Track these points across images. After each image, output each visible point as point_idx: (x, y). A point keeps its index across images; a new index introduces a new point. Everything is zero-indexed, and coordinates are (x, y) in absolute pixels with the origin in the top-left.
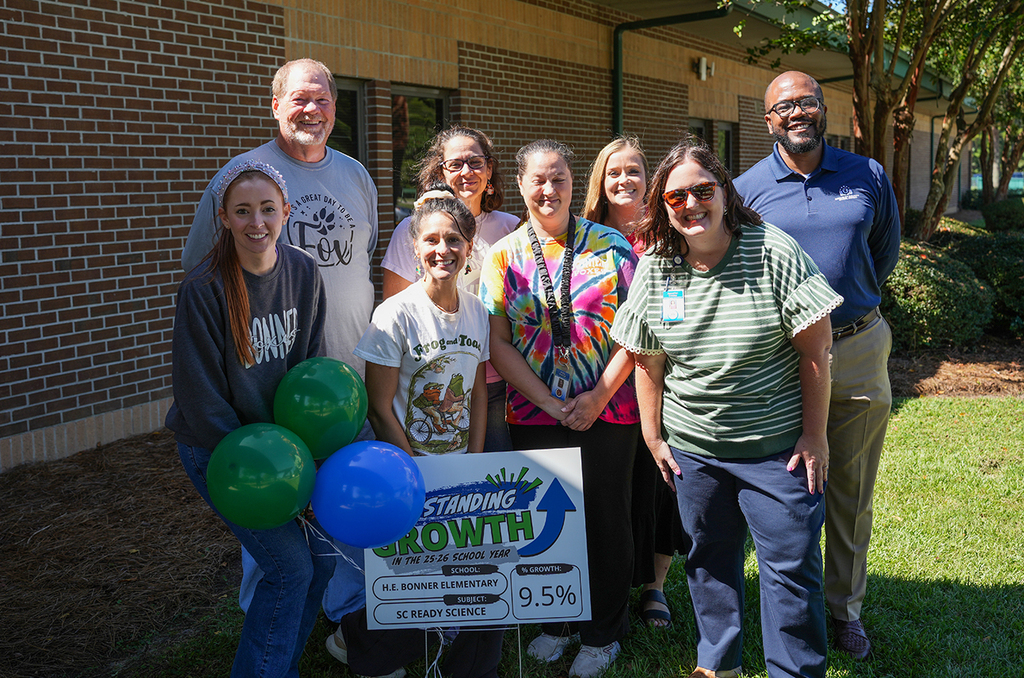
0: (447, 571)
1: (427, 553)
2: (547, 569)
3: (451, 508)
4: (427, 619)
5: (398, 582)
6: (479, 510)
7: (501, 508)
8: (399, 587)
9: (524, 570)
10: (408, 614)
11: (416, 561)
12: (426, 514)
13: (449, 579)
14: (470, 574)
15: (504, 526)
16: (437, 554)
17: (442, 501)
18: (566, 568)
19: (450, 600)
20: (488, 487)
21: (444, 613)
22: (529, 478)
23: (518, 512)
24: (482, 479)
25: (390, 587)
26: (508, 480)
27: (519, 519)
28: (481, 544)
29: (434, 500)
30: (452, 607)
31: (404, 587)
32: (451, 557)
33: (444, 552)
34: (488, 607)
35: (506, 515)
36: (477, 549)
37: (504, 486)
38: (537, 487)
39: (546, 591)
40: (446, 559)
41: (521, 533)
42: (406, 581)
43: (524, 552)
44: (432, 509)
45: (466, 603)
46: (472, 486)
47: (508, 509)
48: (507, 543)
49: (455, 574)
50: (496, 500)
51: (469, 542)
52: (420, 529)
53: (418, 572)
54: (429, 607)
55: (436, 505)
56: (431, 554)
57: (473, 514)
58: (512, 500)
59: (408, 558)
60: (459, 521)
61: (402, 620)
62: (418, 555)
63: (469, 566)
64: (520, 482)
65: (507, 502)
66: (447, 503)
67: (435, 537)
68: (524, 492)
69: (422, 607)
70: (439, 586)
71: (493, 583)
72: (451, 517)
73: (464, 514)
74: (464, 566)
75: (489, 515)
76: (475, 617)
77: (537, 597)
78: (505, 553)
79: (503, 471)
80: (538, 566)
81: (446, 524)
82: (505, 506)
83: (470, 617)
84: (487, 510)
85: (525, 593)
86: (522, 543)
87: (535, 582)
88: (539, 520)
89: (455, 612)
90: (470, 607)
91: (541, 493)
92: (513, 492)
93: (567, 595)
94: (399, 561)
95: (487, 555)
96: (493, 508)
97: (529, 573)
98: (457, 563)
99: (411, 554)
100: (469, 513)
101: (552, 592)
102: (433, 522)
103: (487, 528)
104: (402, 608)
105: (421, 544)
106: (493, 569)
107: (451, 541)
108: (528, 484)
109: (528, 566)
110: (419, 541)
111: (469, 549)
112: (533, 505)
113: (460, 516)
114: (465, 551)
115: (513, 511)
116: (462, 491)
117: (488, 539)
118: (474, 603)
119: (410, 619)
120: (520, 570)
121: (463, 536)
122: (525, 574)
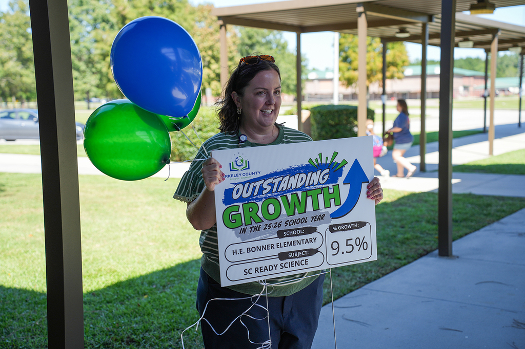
0: (281, 235)
1: (266, 222)
2: (350, 226)
3: (283, 185)
4: (266, 273)
5: (244, 247)
6: (304, 186)
7: (319, 183)
8: (245, 250)
9: (335, 228)
10: (253, 271)
11: (257, 229)
12: (264, 192)
13: (282, 241)
14: (297, 235)
15: (321, 197)
16: (273, 223)
17: (277, 181)
18: (361, 224)
19: (283, 256)
20: (309, 168)
21: (279, 266)
22: (338, 160)
23: (331, 186)
24: (305, 162)
25: (238, 252)
26: (324, 162)
27: (331, 191)
28: (305, 212)
29: (270, 181)
30: (284, 262)
31: (249, 250)
32: (283, 224)
33: (278, 221)
34: (309, 258)
35: (322, 189)
36: (301, 216)
37: (321, 167)
38: (343, 166)
39: (349, 242)
40: (280, 225)
41: (332, 201)
42: (250, 245)
43: (334, 216)
44: (269, 188)
45: (295, 257)
46: (298, 168)
47: (324, 184)
48: (323, 210)
49: (287, 236)
50: (315, 177)
51: (296, 211)
52: (260, 203)
53: (259, 238)
54: (267, 263)
55: (272, 185)
56: (269, 222)
57: (299, 189)
58: (326, 177)
59: (251, 228)
60: (289, 196)
61: (248, 276)
62: (259, 224)
63: (296, 229)
64: (332, 163)
65: (323, 179)
66: (280, 182)
67: (271, 209)
68: (334, 170)
69: (263, 264)
70: (275, 246)
71: (313, 240)
72: (283, 193)
73: (293, 191)
74: (293, 230)
75: (311, 190)
76: (301, 267)
77: (343, 247)
78: (321, 217)
79: (320, 155)
80: (344, 224)
81: (279, 198)
82: (322, 182)
83: (297, 267)
84: (309, 185)
85: (335, 245)
86: (333, 209)
87: (341, 237)
88: (345, 191)
89: (287, 265)
90: (297, 260)
91: (346, 171)
92: (327, 171)
93: (362, 244)
94: (244, 231)
95: (309, 220)
96: (313, 184)
97: (338, 230)
98: (288, 227)
99: (254, 224)
100: (297, 189)
101: (352, 242)
102: (270, 198)
103: (309, 199)
104: (247, 266)
105: (261, 216)
106: (313, 230)
107: (284, 212)
108: (338, 164)
109: (337, 226)
110: (260, 214)
111: (297, 216)
112: (341, 180)
113: (290, 192)
114: (294, 218)
115: (327, 185)
116: (291, 172)
117: (309, 208)
118: (300, 257)
119: (254, 275)
120: (332, 229)
121: (292, 207)
122: (335, 231)
